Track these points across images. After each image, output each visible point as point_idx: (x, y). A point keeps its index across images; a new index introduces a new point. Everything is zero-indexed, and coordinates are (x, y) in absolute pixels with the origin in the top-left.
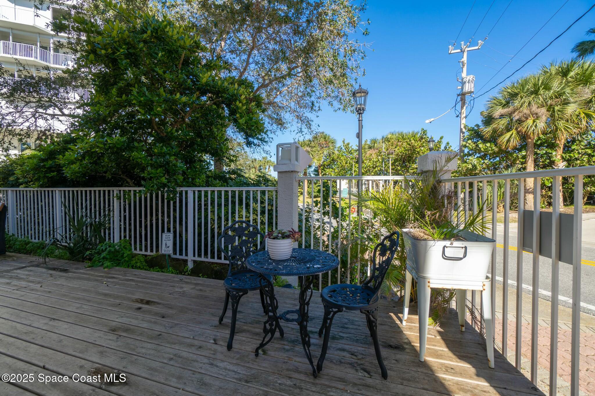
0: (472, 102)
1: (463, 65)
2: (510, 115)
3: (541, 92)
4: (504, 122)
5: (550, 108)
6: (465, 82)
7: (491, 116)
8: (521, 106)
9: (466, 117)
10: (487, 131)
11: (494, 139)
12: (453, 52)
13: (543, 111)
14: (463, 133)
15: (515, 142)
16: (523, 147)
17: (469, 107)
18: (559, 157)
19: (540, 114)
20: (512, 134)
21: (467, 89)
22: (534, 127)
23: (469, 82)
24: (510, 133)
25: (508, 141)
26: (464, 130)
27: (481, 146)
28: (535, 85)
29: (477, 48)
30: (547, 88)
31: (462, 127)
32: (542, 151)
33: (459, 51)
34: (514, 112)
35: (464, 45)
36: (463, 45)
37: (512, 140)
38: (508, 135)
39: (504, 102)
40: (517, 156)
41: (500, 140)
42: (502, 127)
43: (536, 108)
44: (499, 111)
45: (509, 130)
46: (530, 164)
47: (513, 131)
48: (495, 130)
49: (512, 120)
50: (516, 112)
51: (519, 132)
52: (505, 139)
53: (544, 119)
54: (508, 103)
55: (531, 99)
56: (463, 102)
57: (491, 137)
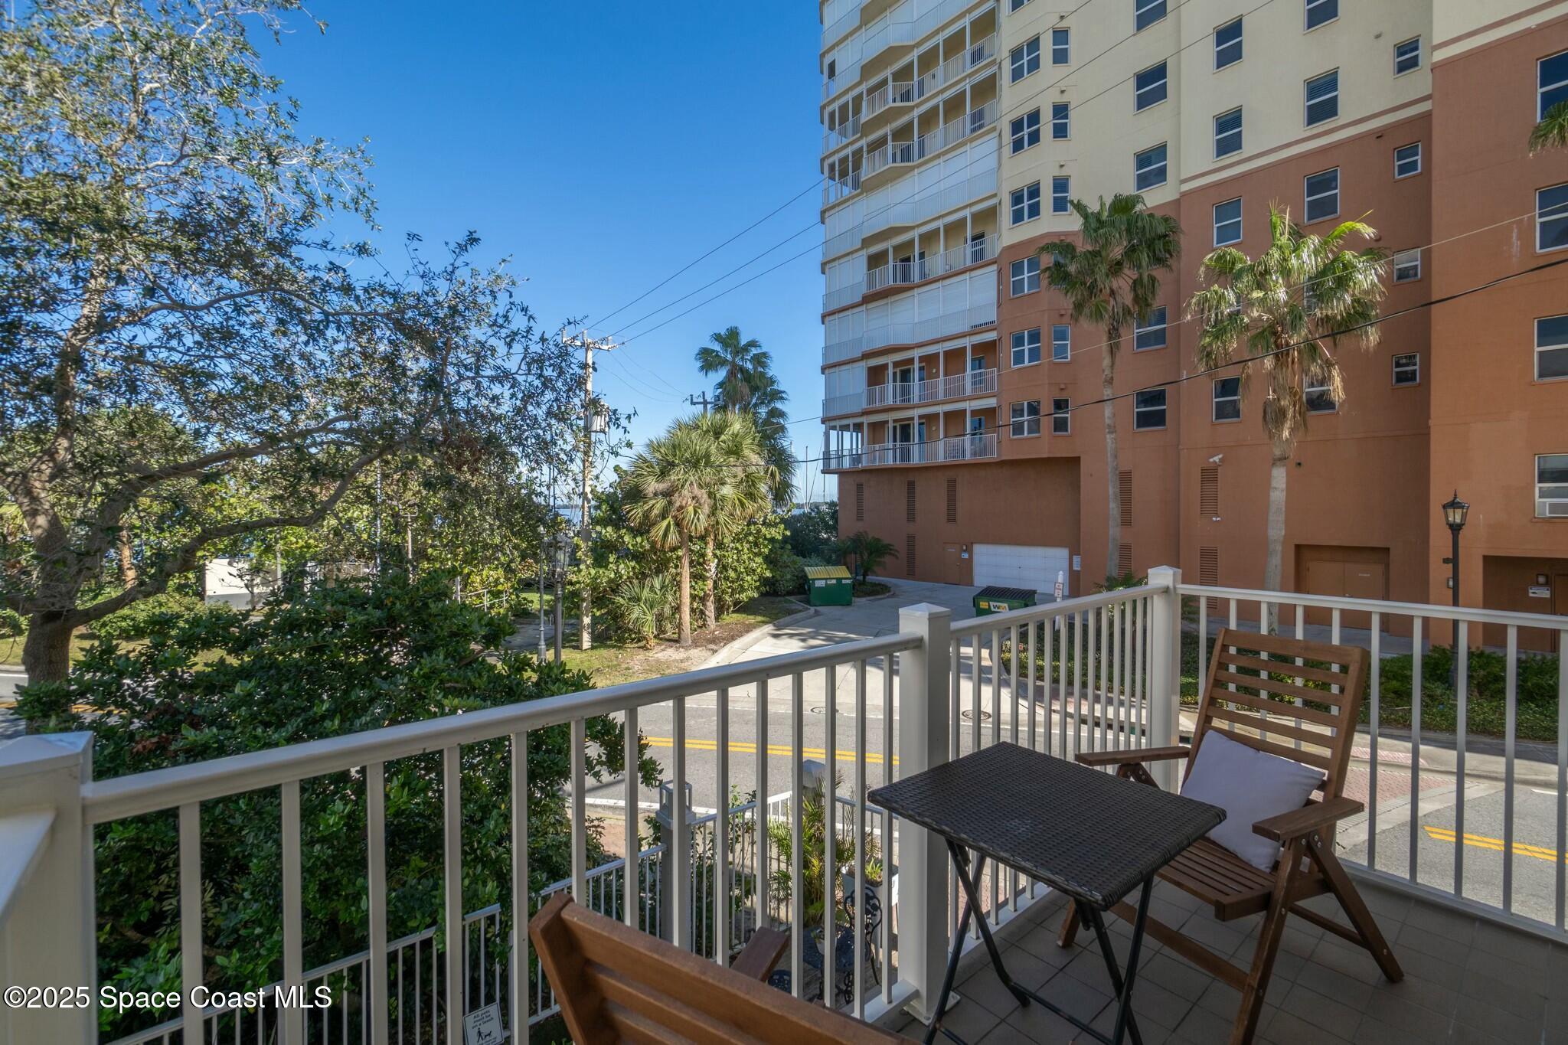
2: (668, 494)
4: (660, 504)
7: (641, 492)
8: (683, 486)
11: (642, 530)
14: (589, 502)
15: (673, 538)
18: (711, 554)
19: (702, 500)
20: (669, 525)
21: (597, 426)
22: (695, 520)
23: (600, 415)
25: (665, 534)
26: (590, 496)
27: (627, 539)
28: (693, 454)
31: (588, 490)
32: (697, 548)
34: (673, 493)
37: (669, 535)
38: (665, 523)
39: (657, 469)
40: (672, 557)
41: (653, 532)
42: (655, 512)
43: (696, 491)
44: (652, 486)
45: (664, 518)
46: (686, 571)
47: (670, 519)
48: (646, 515)
49: (670, 503)
50: (676, 495)
51: (678, 524)
52: (661, 533)
53: (706, 509)
54: (663, 474)
55: (692, 478)
56: (589, 443)
57: (641, 524)
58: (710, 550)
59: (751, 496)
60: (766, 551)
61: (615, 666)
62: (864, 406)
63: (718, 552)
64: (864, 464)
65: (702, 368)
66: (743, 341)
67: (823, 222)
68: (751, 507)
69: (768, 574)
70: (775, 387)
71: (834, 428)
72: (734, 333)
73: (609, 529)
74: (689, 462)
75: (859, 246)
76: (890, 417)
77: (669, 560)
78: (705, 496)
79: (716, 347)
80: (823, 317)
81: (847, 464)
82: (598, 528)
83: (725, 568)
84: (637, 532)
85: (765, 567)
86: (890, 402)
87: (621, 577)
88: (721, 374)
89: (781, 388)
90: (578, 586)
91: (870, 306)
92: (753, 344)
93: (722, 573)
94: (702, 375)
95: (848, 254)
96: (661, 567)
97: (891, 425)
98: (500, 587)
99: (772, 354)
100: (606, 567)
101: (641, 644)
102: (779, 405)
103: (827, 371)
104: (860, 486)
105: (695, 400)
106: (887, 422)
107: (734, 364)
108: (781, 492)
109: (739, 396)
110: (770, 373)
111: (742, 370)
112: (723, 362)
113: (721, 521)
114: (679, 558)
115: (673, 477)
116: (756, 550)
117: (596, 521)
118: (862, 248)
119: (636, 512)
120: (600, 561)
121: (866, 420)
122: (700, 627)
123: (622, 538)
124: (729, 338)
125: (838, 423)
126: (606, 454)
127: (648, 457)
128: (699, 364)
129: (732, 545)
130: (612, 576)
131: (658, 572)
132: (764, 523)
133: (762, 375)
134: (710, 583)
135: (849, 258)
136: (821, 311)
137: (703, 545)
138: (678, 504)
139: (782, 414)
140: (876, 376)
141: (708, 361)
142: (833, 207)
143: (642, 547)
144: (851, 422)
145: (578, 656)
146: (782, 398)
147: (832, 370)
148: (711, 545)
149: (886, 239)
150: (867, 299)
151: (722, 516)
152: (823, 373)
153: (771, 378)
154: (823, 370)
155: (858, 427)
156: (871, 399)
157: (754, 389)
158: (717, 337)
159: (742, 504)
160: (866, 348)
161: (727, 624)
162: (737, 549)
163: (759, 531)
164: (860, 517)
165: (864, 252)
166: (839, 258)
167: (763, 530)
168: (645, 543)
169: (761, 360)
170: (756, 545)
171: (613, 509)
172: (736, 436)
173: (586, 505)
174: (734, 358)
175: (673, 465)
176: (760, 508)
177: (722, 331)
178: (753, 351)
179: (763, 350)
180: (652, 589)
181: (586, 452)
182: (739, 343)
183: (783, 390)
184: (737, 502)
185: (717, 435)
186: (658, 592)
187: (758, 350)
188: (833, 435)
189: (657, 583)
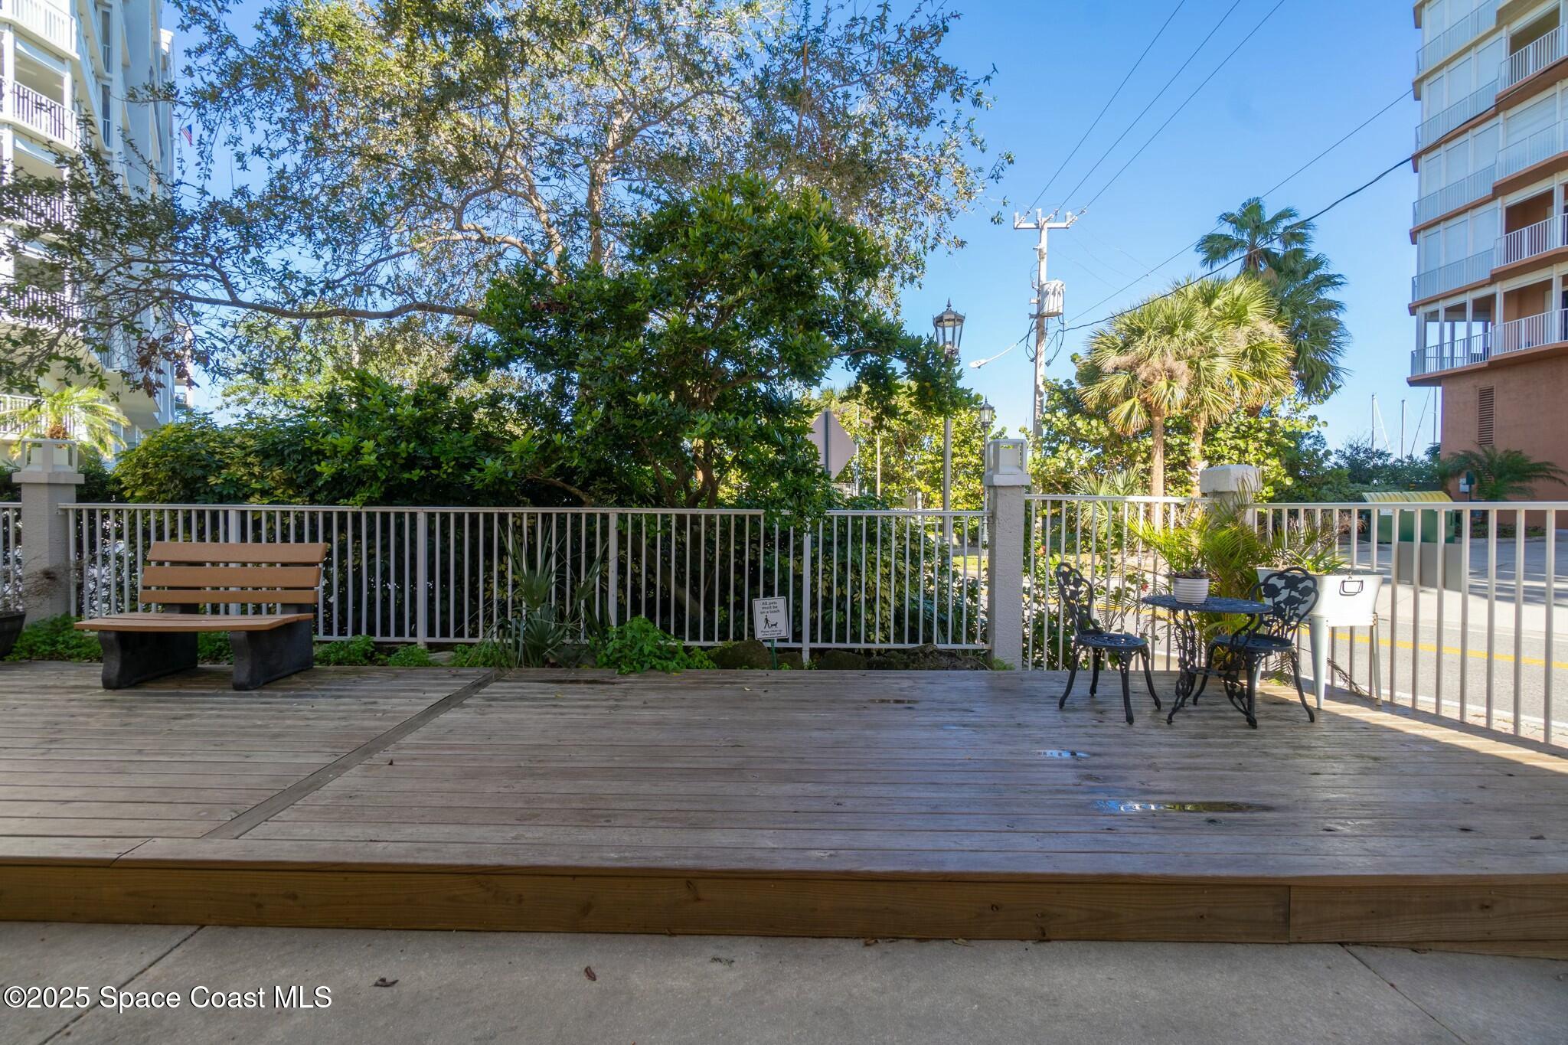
0: (1060, 334)
1: (1041, 258)
2: (1131, 368)
3: (1179, 331)
4: (1121, 380)
5: (1193, 364)
6: (1047, 293)
7: (1098, 368)
8: (1150, 355)
9: (1048, 364)
10: (1092, 396)
11: (1102, 412)
12: (1022, 226)
13: (1182, 367)
14: (1041, 394)
15: (1139, 420)
16: (1148, 430)
17: (1054, 344)
18: (1197, 451)
19: (1179, 373)
20: (1133, 406)
21: (1051, 308)
22: (1169, 396)
23: (1054, 294)
24: (1129, 403)
25: (1128, 417)
26: (1042, 388)
27: (1080, 424)
28: (1168, 318)
29: (1064, 225)
30: (1188, 327)
31: (1040, 382)
32: (1175, 441)
33: (1033, 225)
34: (1138, 365)
35: (1043, 216)
36: (1040, 215)
37: (1134, 416)
38: (1128, 405)
39: (1119, 341)
40: (1138, 448)
41: (1111, 417)
42: (1115, 391)
43: (1170, 359)
44: (1112, 360)
45: (1128, 397)
46: (1158, 463)
47: (1135, 399)
48: (1104, 396)
49: (1135, 378)
50: (1142, 367)
51: (1145, 402)
52: (1123, 414)
53: (1184, 381)
54: (1127, 345)
55: (1164, 343)
56: (1041, 332)
57: (1098, 407)
58: (1196, 446)
59: (1261, 376)
62: (1499, 265)
63: (1207, 450)
64: (1498, 355)
66: (1268, 216)
68: (1257, 386)
70: (1324, 270)
71: (1433, 316)
72: (1253, 208)
73: (1060, 417)
74: (1163, 327)
75: (1491, 27)
76: (1555, 272)
77: (1135, 452)
78: (1184, 368)
79: (1228, 229)
81: (1461, 363)
82: (1049, 418)
84: (1090, 416)
85: (1283, 472)
86: (1557, 244)
87: (1072, 467)
88: (1237, 261)
89: (1333, 270)
92: (1287, 214)
95: (1466, 50)
96: (1126, 462)
97: (1557, 284)
99: (1315, 221)
100: (1054, 454)
104: (1486, 396)
106: (1549, 281)
107: (1253, 248)
110: (1314, 250)
111: (1267, 255)
112: (1238, 248)
113: (1208, 398)
114: (1150, 449)
115: (1140, 347)
121: (1500, 289)
123: (1075, 423)
124: (1251, 218)
125: (1441, 307)
127: (1109, 329)
128: (1201, 256)
129: (1230, 440)
130: (1062, 464)
131: (1121, 468)
133: (1299, 256)
137: (1185, 439)
138: (1144, 379)
139: (1336, 306)
140: (1524, 214)
141: (1215, 249)
143: (1100, 432)
144: (1468, 300)
146: (1337, 285)
147: (1429, 232)
148: (1198, 442)
150: (1507, 103)
151: (1208, 393)
152: (1414, 242)
153: (1316, 260)
154: (1414, 234)
155: (1486, 302)
156: (1511, 249)
157: (1287, 278)
158: (1226, 217)
159: (1243, 385)
162: (1236, 446)
163: (1275, 423)
164: (1484, 439)
165: (1503, 34)
166: (1449, 62)
167: (1281, 422)
168: (1102, 427)
169: (1296, 235)
170: (1270, 442)
172: (1237, 300)
173: (1038, 400)
174: (1253, 240)
175: (1141, 333)
177: (1235, 209)
178: (1285, 223)
179: (1302, 217)
180: (1113, 487)
181: (1038, 342)
182: (1260, 217)
183: (1336, 273)
184: (1235, 380)
185: (1208, 300)
186: (1121, 491)
187: (1294, 221)
188: (1433, 328)
189: (1119, 481)
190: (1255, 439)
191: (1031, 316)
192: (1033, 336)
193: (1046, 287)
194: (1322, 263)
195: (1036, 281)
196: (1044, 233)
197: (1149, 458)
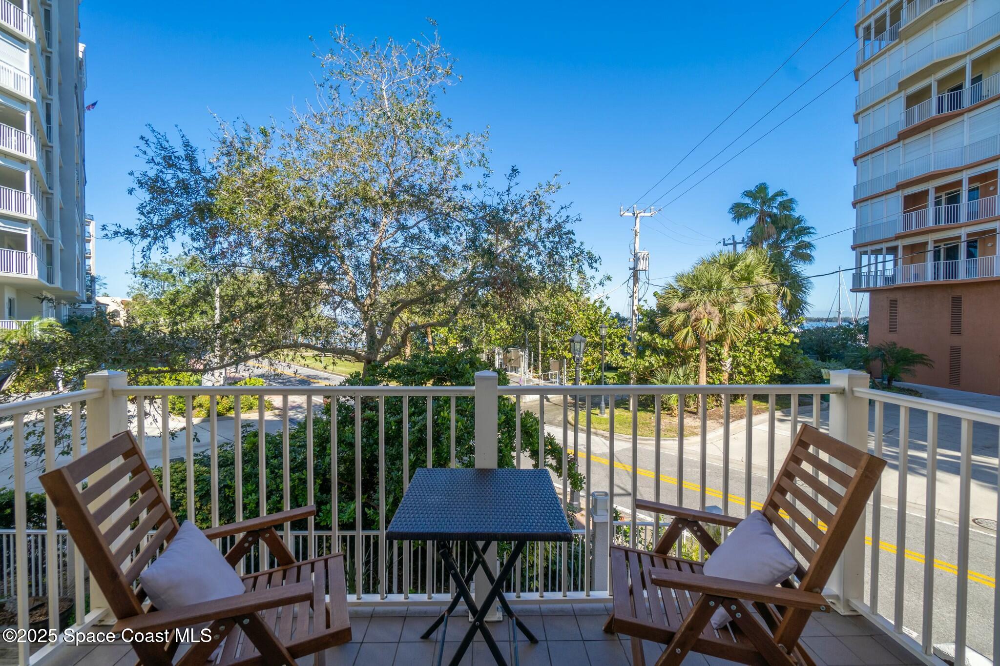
1: (636, 235)
2: (688, 310)
4: (681, 317)
5: (722, 310)
6: (639, 258)
7: (668, 309)
8: (697, 305)
11: (670, 334)
12: (625, 214)
13: (715, 312)
14: (636, 316)
15: (691, 341)
16: (697, 346)
17: (643, 289)
18: (726, 354)
19: (713, 315)
20: (688, 332)
21: (641, 266)
22: (708, 329)
23: (643, 259)
25: (685, 339)
26: (636, 312)
27: (658, 340)
28: (708, 282)
29: (649, 214)
30: (720, 288)
31: (635, 308)
32: (713, 349)
34: (691, 309)
36: (635, 208)
37: (688, 339)
38: (685, 331)
39: (680, 293)
40: (691, 354)
41: (676, 338)
42: (678, 322)
43: (709, 307)
44: (676, 304)
45: (685, 327)
46: (703, 365)
47: (689, 328)
48: (671, 325)
49: (689, 316)
50: (693, 311)
51: (694, 331)
52: (682, 337)
53: (717, 321)
54: (685, 296)
55: (705, 298)
56: (636, 279)
57: (668, 331)
58: (725, 351)
59: (761, 312)
60: (777, 354)
61: (647, 423)
62: (900, 230)
63: (731, 354)
64: (899, 282)
65: (734, 218)
66: (771, 193)
67: (857, 80)
68: (759, 320)
69: (777, 372)
70: (803, 224)
71: (865, 253)
72: (762, 188)
73: (646, 334)
74: (705, 287)
75: (897, 90)
76: (930, 238)
77: (690, 356)
78: (717, 312)
79: (747, 201)
80: (855, 161)
81: (880, 284)
82: (639, 333)
83: (738, 365)
84: (664, 336)
85: (775, 366)
86: (931, 223)
87: (653, 366)
88: (752, 221)
89: (808, 225)
90: (626, 369)
91: (908, 141)
92: (781, 193)
93: (736, 368)
94: (734, 223)
95: (884, 100)
96: (684, 362)
97: (930, 247)
98: (589, 367)
99: (797, 199)
100: (643, 358)
101: (669, 412)
102: (806, 239)
103: (858, 206)
104: (893, 303)
105: (726, 242)
106: (927, 243)
107: (762, 212)
108: (794, 308)
109: (766, 235)
110: (797, 214)
111: (770, 215)
112: (753, 211)
113: (730, 329)
114: (698, 355)
115: (692, 299)
116: (767, 353)
117: (640, 329)
118: (900, 91)
119: (664, 324)
120: (641, 354)
121: (900, 243)
122: (717, 406)
123: (655, 340)
124: (760, 193)
125: (869, 249)
126: (598, 286)
127: (676, 286)
128: (732, 216)
129: (744, 348)
130: (647, 364)
131: (682, 365)
132: (775, 332)
133: (788, 217)
134: (726, 376)
135: (885, 103)
136: (853, 155)
137: (719, 347)
138: (694, 317)
139: (809, 246)
140: (914, 202)
141: (739, 212)
142: (869, 63)
143: (669, 346)
144: (884, 246)
145: (626, 414)
146: (810, 233)
147: (862, 204)
148: (726, 348)
149: (929, 75)
150: (903, 136)
151: (731, 326)
152: (854, 207)
153: (798, 218)
154: (854, 205)
155: (893, 250)
156: (907, 223)
157: (781, 229)
158: (747, 194)
159: (751, 317)
160: (901, 179)
161: (740, 407)
162: (748, 351)
163: (770, 338)
164: (893, 329)
165: (902, 94)
166: (873, 106)
167: (773, 337)
168: (670, 343)
169: (787, 205)
170: (767, 349)
171: (652, 322)
172: (749, 266)
173: (634, 318)
174: (762, 208)
175: (692, 290)
176: (770, 321)
177: (752, 188)
178: (780, 199)
179: (790, 197)
180: (677, 376)
181: (634, 285)
182: (766, 195)
183: (810, 226)
184: (747, 316)
185: (731, 267)
186: (682, 378)
187: (785, 198)
188: (865, 259)
189: (681, 372)
190: (759, 346)
191: (630, 269)
192: (631, 282)
193: (639, 254)
194: (802, 221)
195: (633, 250)
196: (638, 220)
197: (697, 360)
